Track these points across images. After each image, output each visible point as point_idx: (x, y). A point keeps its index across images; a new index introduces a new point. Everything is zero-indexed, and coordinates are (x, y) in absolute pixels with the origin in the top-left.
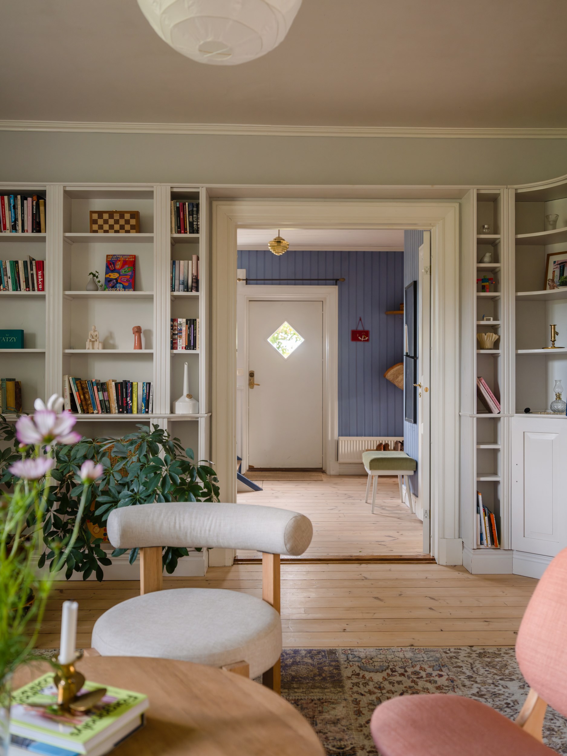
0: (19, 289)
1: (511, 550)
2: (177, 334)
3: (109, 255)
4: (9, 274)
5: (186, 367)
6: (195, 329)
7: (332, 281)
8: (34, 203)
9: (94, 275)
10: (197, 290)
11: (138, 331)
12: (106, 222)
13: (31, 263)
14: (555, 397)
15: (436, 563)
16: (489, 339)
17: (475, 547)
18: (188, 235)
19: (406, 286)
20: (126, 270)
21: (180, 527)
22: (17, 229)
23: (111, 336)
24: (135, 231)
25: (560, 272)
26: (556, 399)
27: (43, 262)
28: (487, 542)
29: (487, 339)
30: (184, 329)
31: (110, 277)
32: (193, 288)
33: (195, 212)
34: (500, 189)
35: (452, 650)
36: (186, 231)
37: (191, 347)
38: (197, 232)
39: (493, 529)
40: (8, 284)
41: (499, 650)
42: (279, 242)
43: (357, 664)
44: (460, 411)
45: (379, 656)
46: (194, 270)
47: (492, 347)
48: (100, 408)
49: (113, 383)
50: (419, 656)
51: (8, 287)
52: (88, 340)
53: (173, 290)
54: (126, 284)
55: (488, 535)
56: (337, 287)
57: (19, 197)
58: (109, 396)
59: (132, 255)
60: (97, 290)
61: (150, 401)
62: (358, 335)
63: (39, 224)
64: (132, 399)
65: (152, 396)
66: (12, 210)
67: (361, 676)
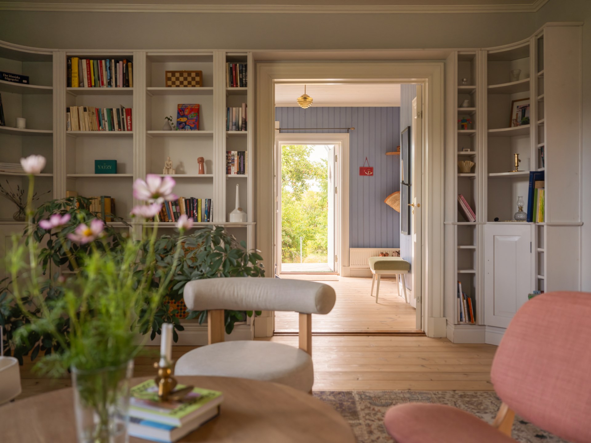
0: (113, 130)
1: (484, 325)
2: (231, 163)
3: (180, 105)
4: (106, 118)
5: (237, 187)
6: (244, 159)
7: (344, 130)
8: (125, 65)
9: (169, 119)
10: (246, 130)
11: (201, 161)
12: (177, 79)
13: (122, 110)
14: (518, 209)
15: (426, 336)
16: (467, 166)
17: (456, 323)
18: (239, 88)
19: (402, 131)
20: (193, 115)
21: (238, 295)
22: (112, 84)
23: (181, 165)
24: (199, 85)
25: (522, 114)
26: (519, 211)
27: (131, 109)
28: (465, 319)
29: (465, 165)
30: (236, 158)
31: (181, 121)
32: (243, 128)
33: (244, 71)
34: (475, 51)
35: (440, 392)
36: (237, 86)
37: (241, 172)
38: (246, 86)
39: (470, 309)
40: (105, 126)
41: (476, 393)
42: (305, 98)
43: (368, 401)
44: (444, 221)
45: (385, 396)
46: (243, 114)
47: (470, 172)
48: (173, 218)
49: (183, 200)
50: (415, 396)
51: (105, 128)
52: (165, 168)
53: (228, 129)
54: (193, 126)
55: (466, 314)
56: (348, 134)
57: (113, 61)
58: (180, 209)
59: (197, 104)
60: (171, 130)
61: (211, 213)
62: (364, 171)
63: (127, 81)
64: (197, 212)
65: (212, 209)
66: (108, 71)
67: (372, 408)
